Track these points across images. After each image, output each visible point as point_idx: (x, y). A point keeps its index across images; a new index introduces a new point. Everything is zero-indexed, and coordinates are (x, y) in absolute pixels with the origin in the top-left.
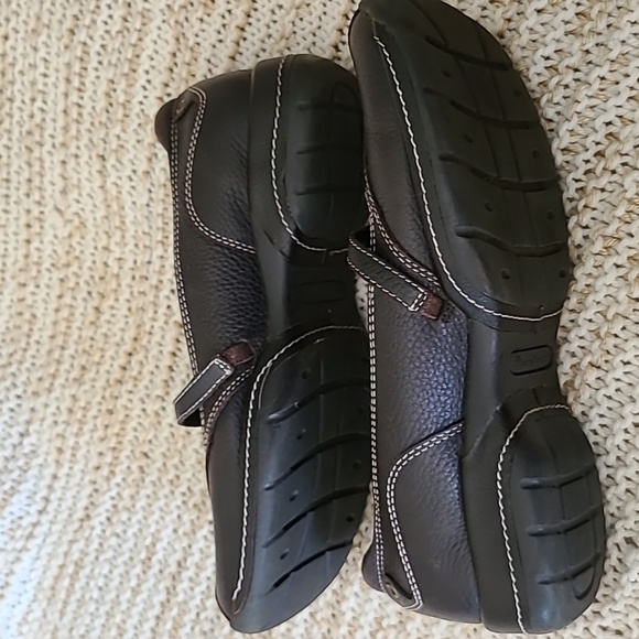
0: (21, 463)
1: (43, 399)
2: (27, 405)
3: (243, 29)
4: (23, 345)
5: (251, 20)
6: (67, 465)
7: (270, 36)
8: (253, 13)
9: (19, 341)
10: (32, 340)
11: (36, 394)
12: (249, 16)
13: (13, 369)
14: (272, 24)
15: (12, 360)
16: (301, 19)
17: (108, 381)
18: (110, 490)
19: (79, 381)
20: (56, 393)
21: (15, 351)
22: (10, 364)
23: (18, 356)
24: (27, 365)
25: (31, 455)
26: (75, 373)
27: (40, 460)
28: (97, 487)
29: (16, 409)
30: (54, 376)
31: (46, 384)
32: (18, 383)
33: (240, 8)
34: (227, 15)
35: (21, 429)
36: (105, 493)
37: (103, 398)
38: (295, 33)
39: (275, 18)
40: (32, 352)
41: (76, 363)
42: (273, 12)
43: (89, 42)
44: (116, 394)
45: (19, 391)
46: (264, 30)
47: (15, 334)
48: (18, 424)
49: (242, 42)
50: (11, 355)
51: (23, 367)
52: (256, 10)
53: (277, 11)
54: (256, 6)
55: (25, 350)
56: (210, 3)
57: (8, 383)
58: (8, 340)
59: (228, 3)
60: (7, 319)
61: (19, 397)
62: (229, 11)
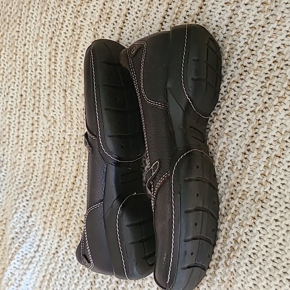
0: (27, 230)
1: (38, 201)
2: (31, 203)
3: (122, 29)
4: (30, 178)
5: (125, 24)
6: (48, 229)
7: (133, 30)
8: (126, 21)
9: (29, 176)
10: (33, 176)
11: (35, 198)
12: (124, 23)
13: (25, 189)
14: (134, 25)
15: (25, 185)
16: (146, 21)
17: (67, 190)
18: (67, 239)
19: (54, 191)
20: (44, 197)
21: (27, 181)
22: (24, 186)
23: (28, 183)
24: (32, 186)
25: (32, 226)
26: (52, 188)
27: (36, 228)
28: (61, 238)
29: (26, 206)
30: (43, 190)
31: (40, 194)
32: (28, 195)
33: (121, 20)
34: (115, 23)
35: (28, 214)
36: (65, 240)
37: (65, 197)
38: (143, 27)
39: (135, 22)
40: (34, 180)
41: (53, 183)
42: (134, 20)
43: (58, 42)
44: (70, 195)
45: (28, 198)
46: (131, 28)
47: (27, 173)
48: (27, 212)
49: (121, 34)
50: (25, 183)
51: (30, 188)
52: (127, 20)
53: (136, 19)
54: (127, 18)
55: (31, 180)
56: (108, 19)
57: (23, 195)
58: (24, 176)
59: (116, 18)
60: (23, 167)
61: (28, 201)
62: (116, 22)
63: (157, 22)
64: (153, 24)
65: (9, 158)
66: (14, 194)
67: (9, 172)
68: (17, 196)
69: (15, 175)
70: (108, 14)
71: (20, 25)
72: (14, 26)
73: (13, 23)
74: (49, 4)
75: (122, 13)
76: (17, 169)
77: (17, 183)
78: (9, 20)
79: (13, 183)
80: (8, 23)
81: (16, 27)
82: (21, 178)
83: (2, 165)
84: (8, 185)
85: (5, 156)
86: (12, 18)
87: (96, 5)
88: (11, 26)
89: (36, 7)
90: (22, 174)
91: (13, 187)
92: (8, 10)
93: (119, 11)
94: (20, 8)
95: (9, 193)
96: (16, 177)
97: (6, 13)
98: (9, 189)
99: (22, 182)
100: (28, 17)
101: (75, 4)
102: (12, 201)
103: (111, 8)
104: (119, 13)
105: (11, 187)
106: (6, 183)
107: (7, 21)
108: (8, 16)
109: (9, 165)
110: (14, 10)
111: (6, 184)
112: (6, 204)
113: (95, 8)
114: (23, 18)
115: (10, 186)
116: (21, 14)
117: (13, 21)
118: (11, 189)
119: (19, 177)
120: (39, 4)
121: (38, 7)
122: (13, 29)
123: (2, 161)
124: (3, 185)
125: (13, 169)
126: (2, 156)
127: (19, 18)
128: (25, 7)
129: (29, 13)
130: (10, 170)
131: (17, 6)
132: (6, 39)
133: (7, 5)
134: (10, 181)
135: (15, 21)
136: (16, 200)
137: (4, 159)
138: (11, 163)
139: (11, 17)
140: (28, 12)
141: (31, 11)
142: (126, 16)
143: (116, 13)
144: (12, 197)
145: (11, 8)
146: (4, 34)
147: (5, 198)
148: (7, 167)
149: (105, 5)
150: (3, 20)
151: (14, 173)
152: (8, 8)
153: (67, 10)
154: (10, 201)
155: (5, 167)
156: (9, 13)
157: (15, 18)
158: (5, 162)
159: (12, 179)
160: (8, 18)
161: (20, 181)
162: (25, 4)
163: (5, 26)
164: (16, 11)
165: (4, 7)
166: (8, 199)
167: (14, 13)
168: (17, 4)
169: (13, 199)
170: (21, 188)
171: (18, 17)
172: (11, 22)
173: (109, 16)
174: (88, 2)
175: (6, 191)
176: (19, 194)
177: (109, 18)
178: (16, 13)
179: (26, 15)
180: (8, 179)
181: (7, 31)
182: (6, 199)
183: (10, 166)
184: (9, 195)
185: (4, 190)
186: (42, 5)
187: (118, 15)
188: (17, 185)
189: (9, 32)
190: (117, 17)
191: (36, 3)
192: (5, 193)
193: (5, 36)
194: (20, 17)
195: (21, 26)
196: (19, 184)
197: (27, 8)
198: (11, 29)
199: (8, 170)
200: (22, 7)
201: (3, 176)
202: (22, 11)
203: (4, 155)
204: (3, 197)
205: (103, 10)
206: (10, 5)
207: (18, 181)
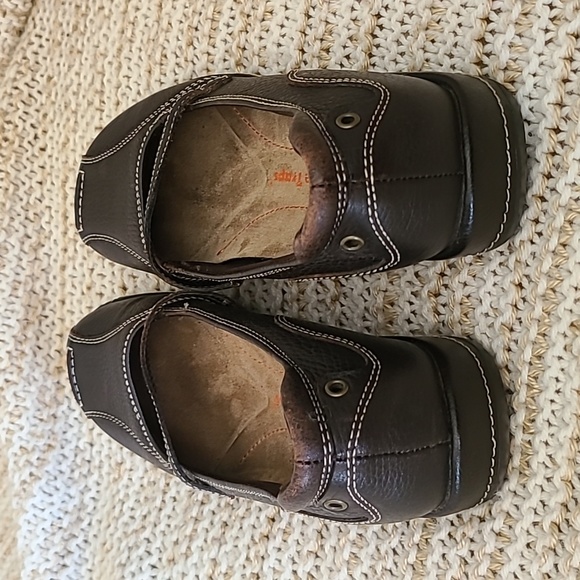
1: (179, 567)
4: (158, 503)
5: (373, 60)
8: (374, 51)
9: (154, 499)
10: (167, 498)
11: (172, 561)
12: (371, 56)
13: (147, 534)
14: (399, 58)
15: (146, 523)
16: (433, 41)
17: (252, 538)
19: (220, 541)
20: (194, 559)
21: (149, 513)
22: (144, 527)
23: (151, 519)
24: (162, 527)
26: (215, 532)
30: (191, 538)
31: (183, 549)
32: (152, 551)
33: (359, 48)
37: (248, 559)
39: (402, 49)
40: (167, 510)
41: (217, 519)
42: (399, 43)
44: (262, 553)
45: (154, 560)
47: (148, 491)
50: (145, 517)
51: (157, 531)
52: (378, 46)
53: (403, 39)
54: (377, 41)
55: (160, 509)
56: (324, 53)
57: (141, 551)
58: (142, 499)
59: (345, 47)
60: (141, 475)
61: (154, 567)
62: (348, 57)
63: (468, 38)
64: (456, 45)
65: (105, 452)
66: (119, 548)
67: (106, 488)
68: (126, 554)
69: (121, 496)
70: (322, 40)
71: (102, 111)
72: (88, 117)
73: (86, 111)
74: (166, 45)
75: (362, 30)
76: (125, 480)
77: (125, 518)
78: (77, 105)
79: (117, 519)
80: (75, 112)
81: (93, 117)
82: (136, 506)
83: (89, 471)
84: (104, 524)
85: (95, 449)
86: (84, 97)
87: (286, 23)
88: (82, 117)
89: (135, 59)
90: (138, 493)
91: (116, 528)
92: (72, 80)
93: (352, 25)
94: (99, 69)
95: (108, 546)
96: (123, 503)
97: (67, 89)
98: (108, 536)
99: (138, 514)
100: (118, 88)
101: (230, 30)
102: (113, 567)
103: (327, 23)
104: (351, 32)
105: (111, 529)
106: (99, 518)
107: (73, 106)
108: (74, 93)
109: (106, 469)
110: (85, 77)
111: (100, 522)
112: (101, 574)
113: (284, 31)
114: (107, 93)
115: (109, 526)
116: (103, 83)
117: (85, 103)
118: (112, 535)
119: (130, 503)
120: (140, 50)
121: (140, 58)
122: (87, 124)
123: (89, 461)
124: (93, 523)
125: (115, 480)
126: (89, 447)
127: (97, 95)
128: (110, 63)
129: (121, 77)
130: (109, 483)
131: (91, 66)
132: (73, 150)
133: (70, 67)
134: (108, 514)
135: (90, 104)
136: (124, 565)
137: (91, 456)
138: (110, 465)
139: (81, 96)
140: (117, 77)
141: (124, 71)
142: (375, 36)
143: (345, 33)
144: (114, 558)
145: (78, 74)
146: (68, 140)
147: (98, 559)
148: (101, 476)
149: (309, 17)
150: (63, 107)
151: (118, 491)
152: (72, 74)
153: (211, 50)
154: (109, 570)
155: (95, 477)
156: (74, 88)
157: (89, 97)
158: (96, 462)
159: (114, 507)
160: (73, 98)
161: (132, 514)
162: (109, 58)
163: (68, 120)
164: (89, 78)
165: (62, 74)
166: (105, 563)
167: (85, 84)
168: (90, 62)
169: (117, 562)
170: (136, 531)
171: (97, 92)
172: (82, 108)
173: (325, 44)
174: (263, 20)
175: (100, 540)
176: (130, 548)
177: (328, 51)
178: (92, 83)
179: (114, 83)
180: (104, 506)
181: (75, 131)
182: (102, 561)
183: (109, 474)
184: (108, 551)
185: (95, 536)
186: (149, 52)
187: (350, 38)
188: (126, 524)
189: (80, 133)
190: (349, 43)
191: (133, 50)
192: (98, 547)
193: (71, 145)
194: (102, 92)
195: (104, 114)
196: (130, 521)
197: (115, 65)
198: (82, 124)
199: (104, 484)
200: (103, 66)
201: (93, 498)
202: (104, 75)
203: (92, 445)
204: (94, 556)
205: (308, 31)
206: (76, 68)
207: (128, 513)
